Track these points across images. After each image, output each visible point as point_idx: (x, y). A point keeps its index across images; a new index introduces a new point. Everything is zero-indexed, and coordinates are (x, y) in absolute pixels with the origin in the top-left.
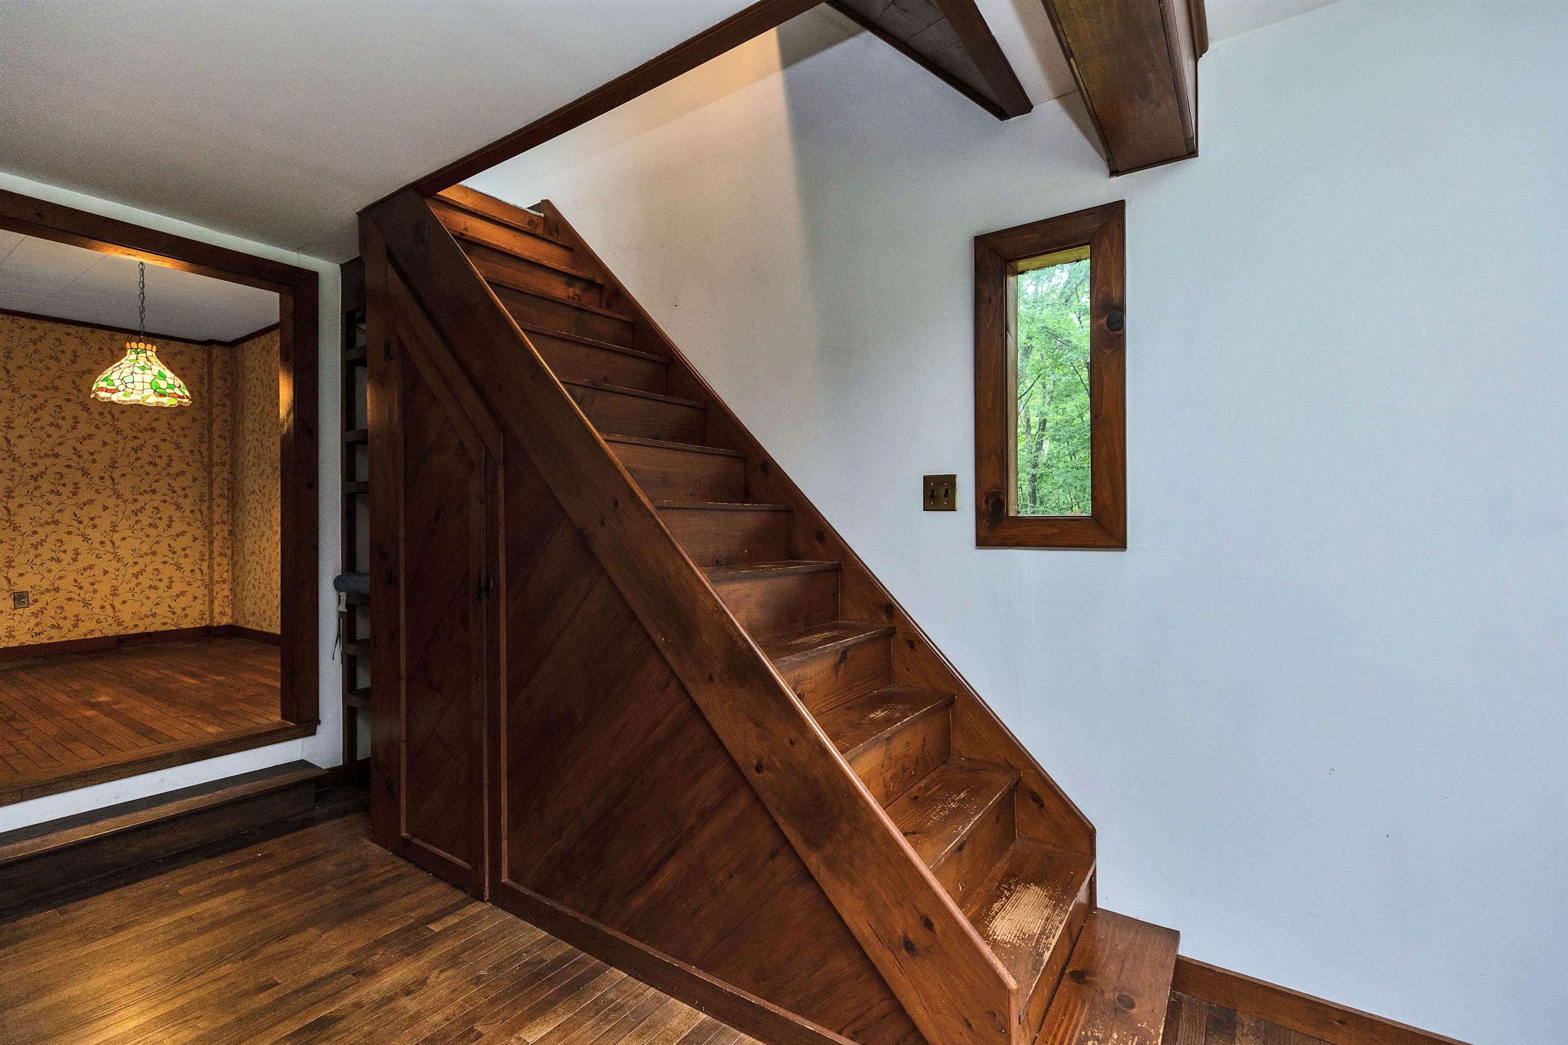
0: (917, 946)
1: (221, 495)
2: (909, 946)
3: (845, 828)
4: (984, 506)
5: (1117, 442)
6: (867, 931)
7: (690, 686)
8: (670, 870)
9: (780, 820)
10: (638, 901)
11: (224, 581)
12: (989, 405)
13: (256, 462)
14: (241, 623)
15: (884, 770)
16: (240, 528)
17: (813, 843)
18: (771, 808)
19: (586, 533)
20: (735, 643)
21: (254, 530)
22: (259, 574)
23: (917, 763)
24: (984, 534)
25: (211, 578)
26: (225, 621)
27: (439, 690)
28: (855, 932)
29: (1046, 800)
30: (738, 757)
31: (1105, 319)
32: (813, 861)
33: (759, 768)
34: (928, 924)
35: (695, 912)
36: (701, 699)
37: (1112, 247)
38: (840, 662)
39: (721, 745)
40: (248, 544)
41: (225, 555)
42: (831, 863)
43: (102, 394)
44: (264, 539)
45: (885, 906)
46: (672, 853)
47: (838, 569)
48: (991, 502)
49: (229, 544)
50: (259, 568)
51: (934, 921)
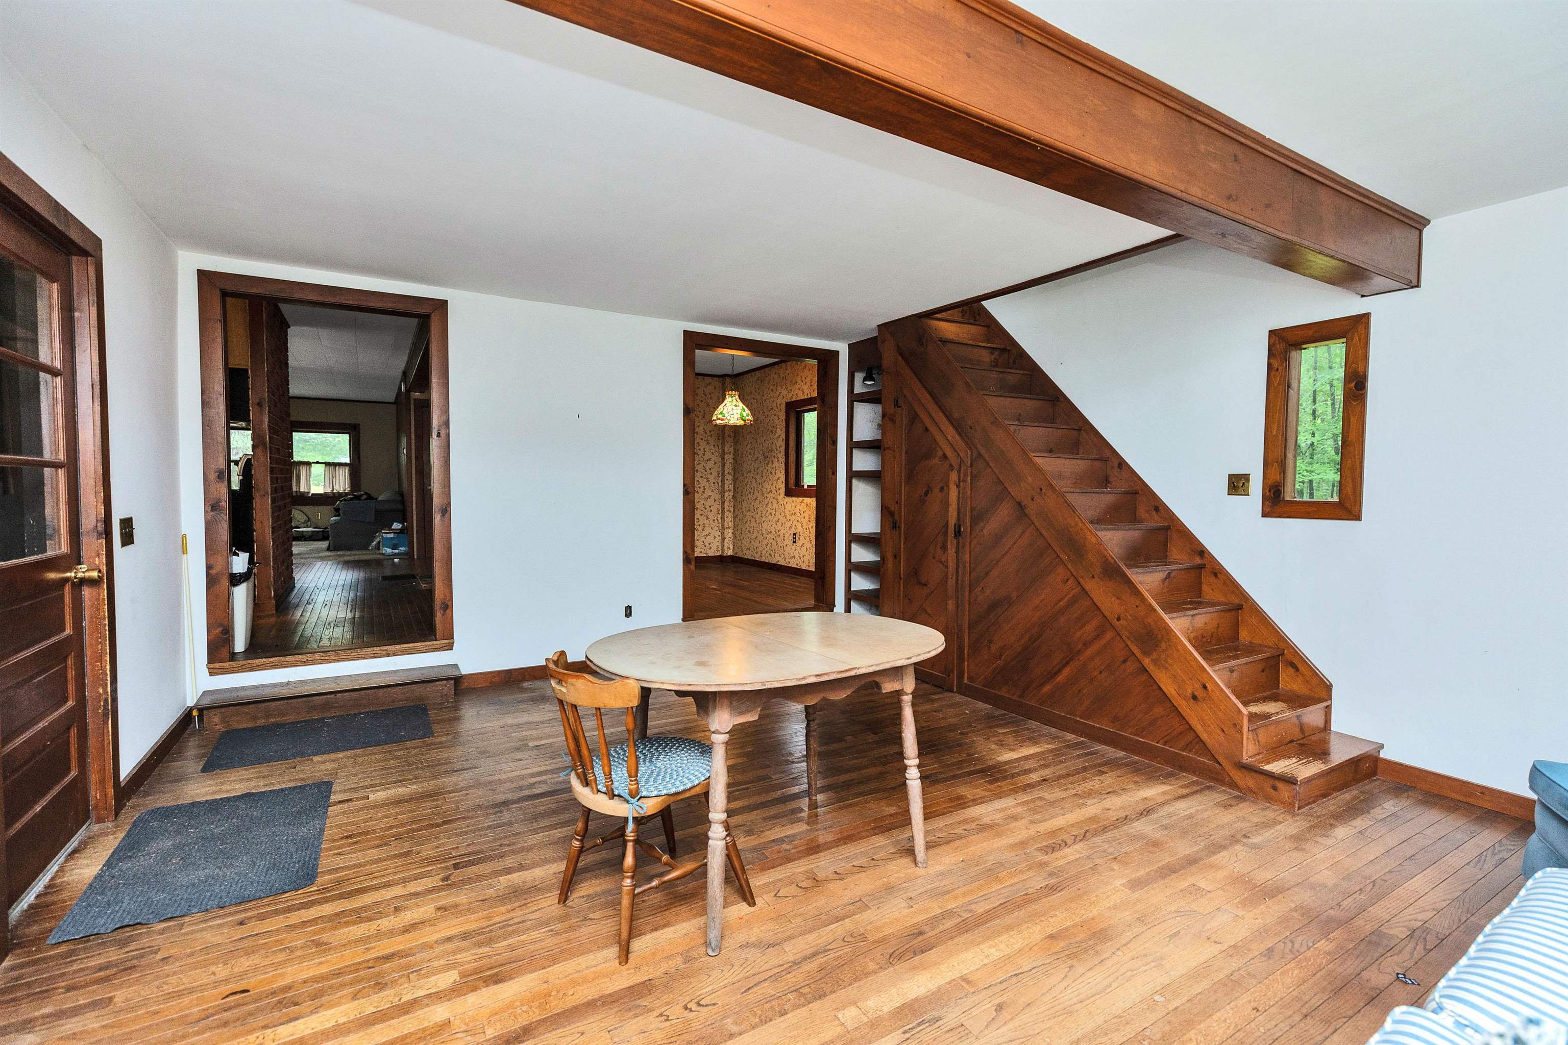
0: (1199, 697)
1: (728, 473)
2: (1195, 698)
3: (1163, 645)
4: (1268, 494)
5: (1357, 457)
6: (1173, 692)
7: (1081, 580)
8: (1066, 672)
9: (1129, 643)
10: (1047, 688)
11: (729, 528)
12: (1274, 433)
13: (752, 452)
14: (740, 555)
15: (1190, 631)
16: (740, 494)
17: (1146, 653)
18: (1124, 637)
19: (1023, 504)
20: (1107, 559)
21: (750, 496)
22: (753, 524)
23: (1212, 636)
24: (1267, 510)
25: (723, 525)
26: (730, 553)
27: (926, 585)
28: (1168, 694)
29: (1299, 666)
30: (1106, 614)
31: (1354, 384)
32: (1146, 662)
33: (1118, 619)
34: (1205, 687)
35: (1080, 691)
36: (1087, 587)
37: (1360, 340)
38: (1166, 578)
39: (1098, 609)
40: (745, 504)
41: (730, 511)
42: (1155, 662)
43: (718, 422)
44: (758, 502)
45: (1183, 680)
46: (1067, 663)
47: (1168, 528)
48: (1272, 491)
49: (732, 505)
50: (753, 520)
51: (1207, 685)
